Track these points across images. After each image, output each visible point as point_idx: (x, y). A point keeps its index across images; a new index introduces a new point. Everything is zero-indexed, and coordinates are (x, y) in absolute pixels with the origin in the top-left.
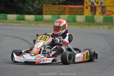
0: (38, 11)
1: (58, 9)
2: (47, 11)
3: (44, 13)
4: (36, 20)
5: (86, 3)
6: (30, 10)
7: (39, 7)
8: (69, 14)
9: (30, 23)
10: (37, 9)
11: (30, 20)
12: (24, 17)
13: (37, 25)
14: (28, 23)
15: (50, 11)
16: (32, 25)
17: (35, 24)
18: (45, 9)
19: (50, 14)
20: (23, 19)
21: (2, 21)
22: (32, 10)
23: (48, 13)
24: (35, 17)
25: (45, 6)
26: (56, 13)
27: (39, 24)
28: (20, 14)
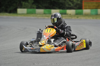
0: (78, 6)
2: (86, 6)
3: (84, 7)
4: (77, 14)
6: (70, 5)
7: (79, 2)
9: (71, 17)
10: (77, 4)
11: (71, 14)
12: (66, 12)
13: (78, 18)
14: (70, 17)
15: (89, 6)
16: (73, 18)
17: (76, 18)
18: (84, 4)
19: (89, 8)
20: (65, 14)
21: (47, 15)
22: (72, 5)
23: (87, 7)
24: (76, 11)
25: (84, 2)
26: (94, 7)
27: (80, 18)
28: (62, 9)
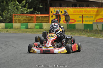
1: (26, 18)
3: (14, 21)
4: (6, 28)
5: (52, 12)
7: (9, 16)
8: (36, 22)
10: (7, 18)
13: (8, 32)
15: (18, 20)
18: (15, 18)
19: (19, 22)
22: (2, 18)
23: (17, 21)
24: (5, 25)
25: (14, 15)
26: (25, 21)
